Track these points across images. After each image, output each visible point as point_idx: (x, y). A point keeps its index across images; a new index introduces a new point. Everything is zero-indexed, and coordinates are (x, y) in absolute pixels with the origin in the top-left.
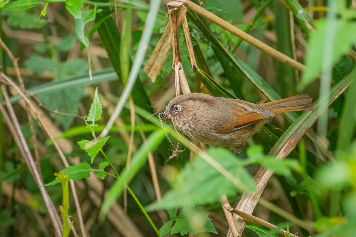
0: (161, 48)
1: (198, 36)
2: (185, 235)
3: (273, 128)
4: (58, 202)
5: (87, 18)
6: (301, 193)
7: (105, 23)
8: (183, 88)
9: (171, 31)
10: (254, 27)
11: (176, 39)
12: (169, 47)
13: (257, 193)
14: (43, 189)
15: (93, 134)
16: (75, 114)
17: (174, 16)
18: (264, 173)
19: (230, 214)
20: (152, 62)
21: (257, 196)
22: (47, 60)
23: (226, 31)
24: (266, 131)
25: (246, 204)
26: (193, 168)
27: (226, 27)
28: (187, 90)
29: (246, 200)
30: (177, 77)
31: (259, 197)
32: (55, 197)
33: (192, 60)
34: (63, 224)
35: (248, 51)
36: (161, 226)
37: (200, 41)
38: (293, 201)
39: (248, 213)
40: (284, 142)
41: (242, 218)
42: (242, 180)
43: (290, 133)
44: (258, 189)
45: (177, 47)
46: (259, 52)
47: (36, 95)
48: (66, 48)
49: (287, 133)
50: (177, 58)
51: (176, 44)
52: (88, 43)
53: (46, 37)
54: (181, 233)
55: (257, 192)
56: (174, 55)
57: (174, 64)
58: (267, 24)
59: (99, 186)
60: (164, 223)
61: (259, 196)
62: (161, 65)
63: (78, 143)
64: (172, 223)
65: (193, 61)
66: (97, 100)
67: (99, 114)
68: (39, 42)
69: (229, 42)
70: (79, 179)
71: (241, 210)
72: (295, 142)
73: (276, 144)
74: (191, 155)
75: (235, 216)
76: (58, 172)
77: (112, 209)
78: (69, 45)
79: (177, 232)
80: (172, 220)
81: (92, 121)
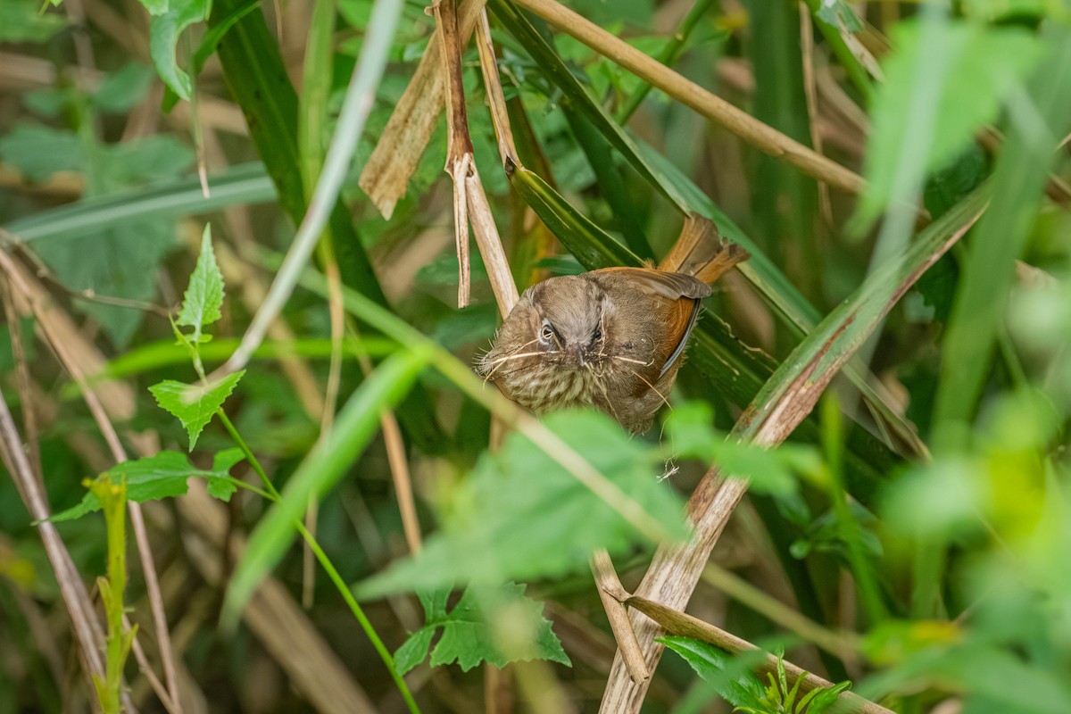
0: (410, 113)
1: (519, 70)
2: (474, 669)
3: (744, 348)
4: (94, 566)
5: (186, 14)
6: (823, 547)
7: (241, 30)
8: (478, 232)
9: (440, 61)
10: (689, 44)
11: (455, 83)
12: (435, 109)
13: (701, 546)
14: (47, 528)
15: (198, 365)
16: (147, 300)
17: (449, 14)
18: (721, 486)
19: (621, 609)
20: (384, 156)
21: (699, 557)
22: (65, 139)
23: (603, 58)
24: (723, 357)
25: (666, 581)
26: (501, 470)
27: (603, 48)
28: (491, 237)
29: (668, 569)
30: (461, 199)
31: (706, 559)
32: (84, 550)
33: (501, 141)
34: (106, 633)
35: (667, 117)
36: (400, 644)
37: (526, 85)
38: (799, 572)
39: (673, 607)
40: (779, 392)
41: (657, 624)
42: (650, 507)
43: (797, 367)
44: (701, 537)
45: (458, 108)
46: (699, 121)
47: (29, 243)
48: (120, 103)
49: (789, 368)
50: (460, 142)
51: (457, 99)
52: (189, 88)
53: (59, 68)
54: (460, 663)
55: (700, 543)
56: (451, 131)
57: (452, 159)
58: (727, 37)
59: (215, 521)
60: (409, 632)
61: (705, 556)
62: (409, 164)
63: (149, 389)
64: (433, 632)
65: (507, 145)
66: (208, 262)
67: (214, 303)
68: (39, 85)
69: (611, 90)
70: (153, 500)
71: (653, 597)
72: (811, 392)
73: (755, 401)
74: (496, 430)
75: (634, 617)
76: (94, 476)
77: (258, 597)
78: (131, 94)
79: (450, 662)
80: (433, 626)
81: (193, 323)
